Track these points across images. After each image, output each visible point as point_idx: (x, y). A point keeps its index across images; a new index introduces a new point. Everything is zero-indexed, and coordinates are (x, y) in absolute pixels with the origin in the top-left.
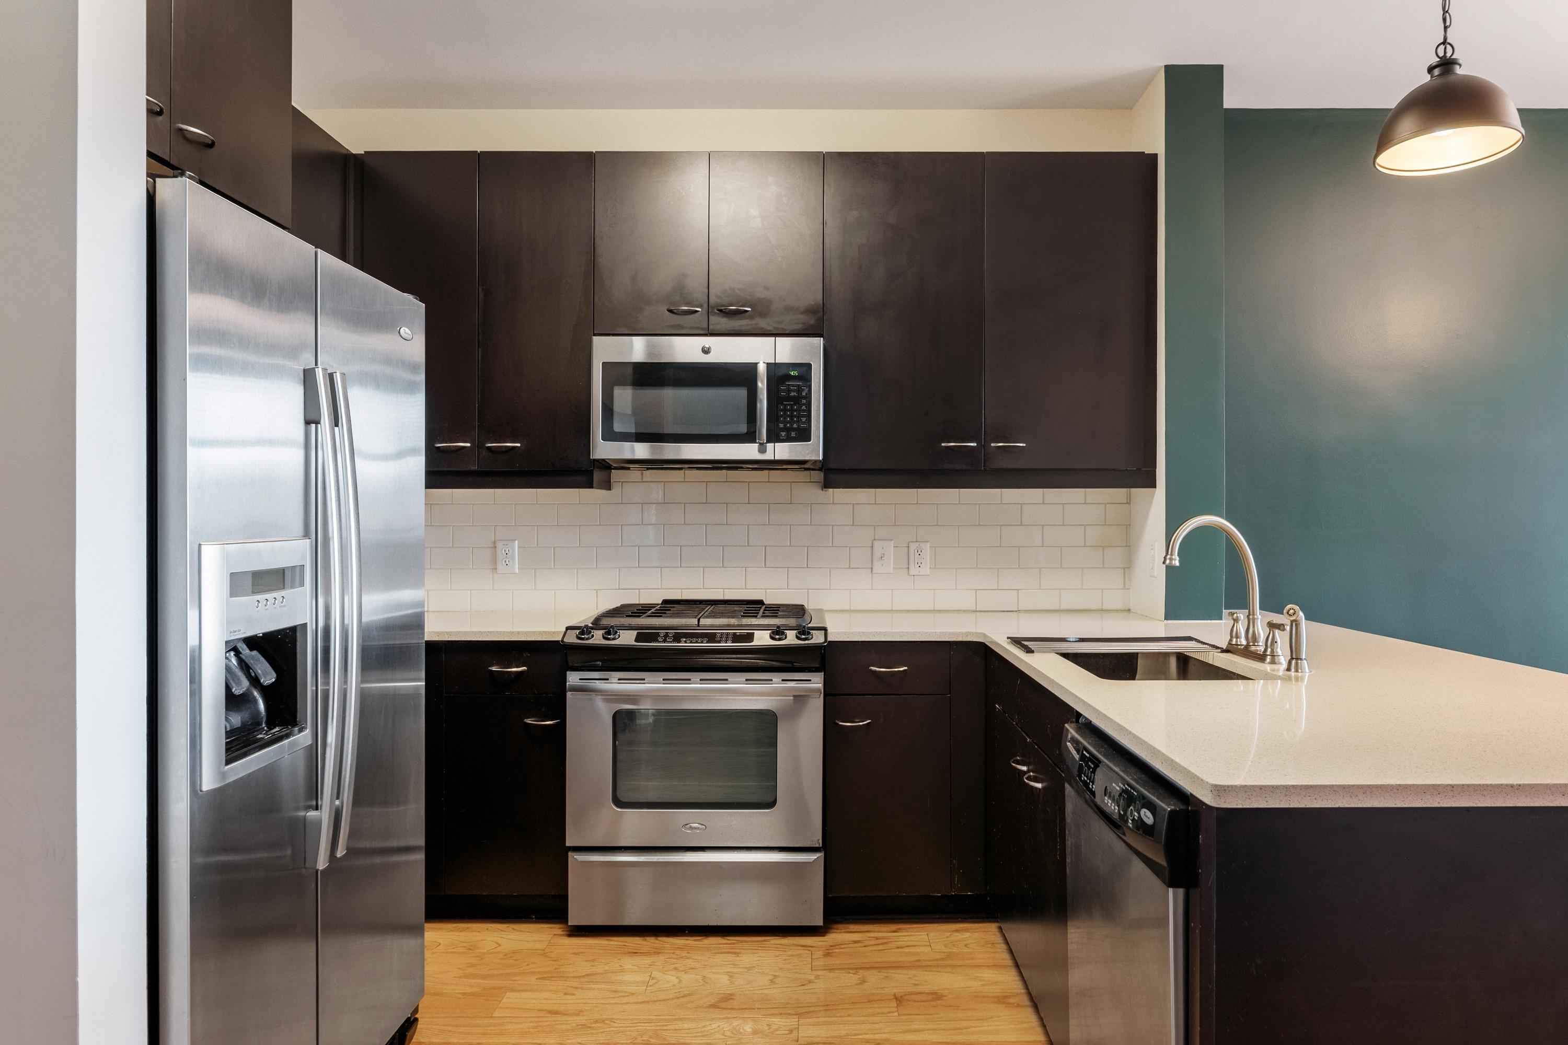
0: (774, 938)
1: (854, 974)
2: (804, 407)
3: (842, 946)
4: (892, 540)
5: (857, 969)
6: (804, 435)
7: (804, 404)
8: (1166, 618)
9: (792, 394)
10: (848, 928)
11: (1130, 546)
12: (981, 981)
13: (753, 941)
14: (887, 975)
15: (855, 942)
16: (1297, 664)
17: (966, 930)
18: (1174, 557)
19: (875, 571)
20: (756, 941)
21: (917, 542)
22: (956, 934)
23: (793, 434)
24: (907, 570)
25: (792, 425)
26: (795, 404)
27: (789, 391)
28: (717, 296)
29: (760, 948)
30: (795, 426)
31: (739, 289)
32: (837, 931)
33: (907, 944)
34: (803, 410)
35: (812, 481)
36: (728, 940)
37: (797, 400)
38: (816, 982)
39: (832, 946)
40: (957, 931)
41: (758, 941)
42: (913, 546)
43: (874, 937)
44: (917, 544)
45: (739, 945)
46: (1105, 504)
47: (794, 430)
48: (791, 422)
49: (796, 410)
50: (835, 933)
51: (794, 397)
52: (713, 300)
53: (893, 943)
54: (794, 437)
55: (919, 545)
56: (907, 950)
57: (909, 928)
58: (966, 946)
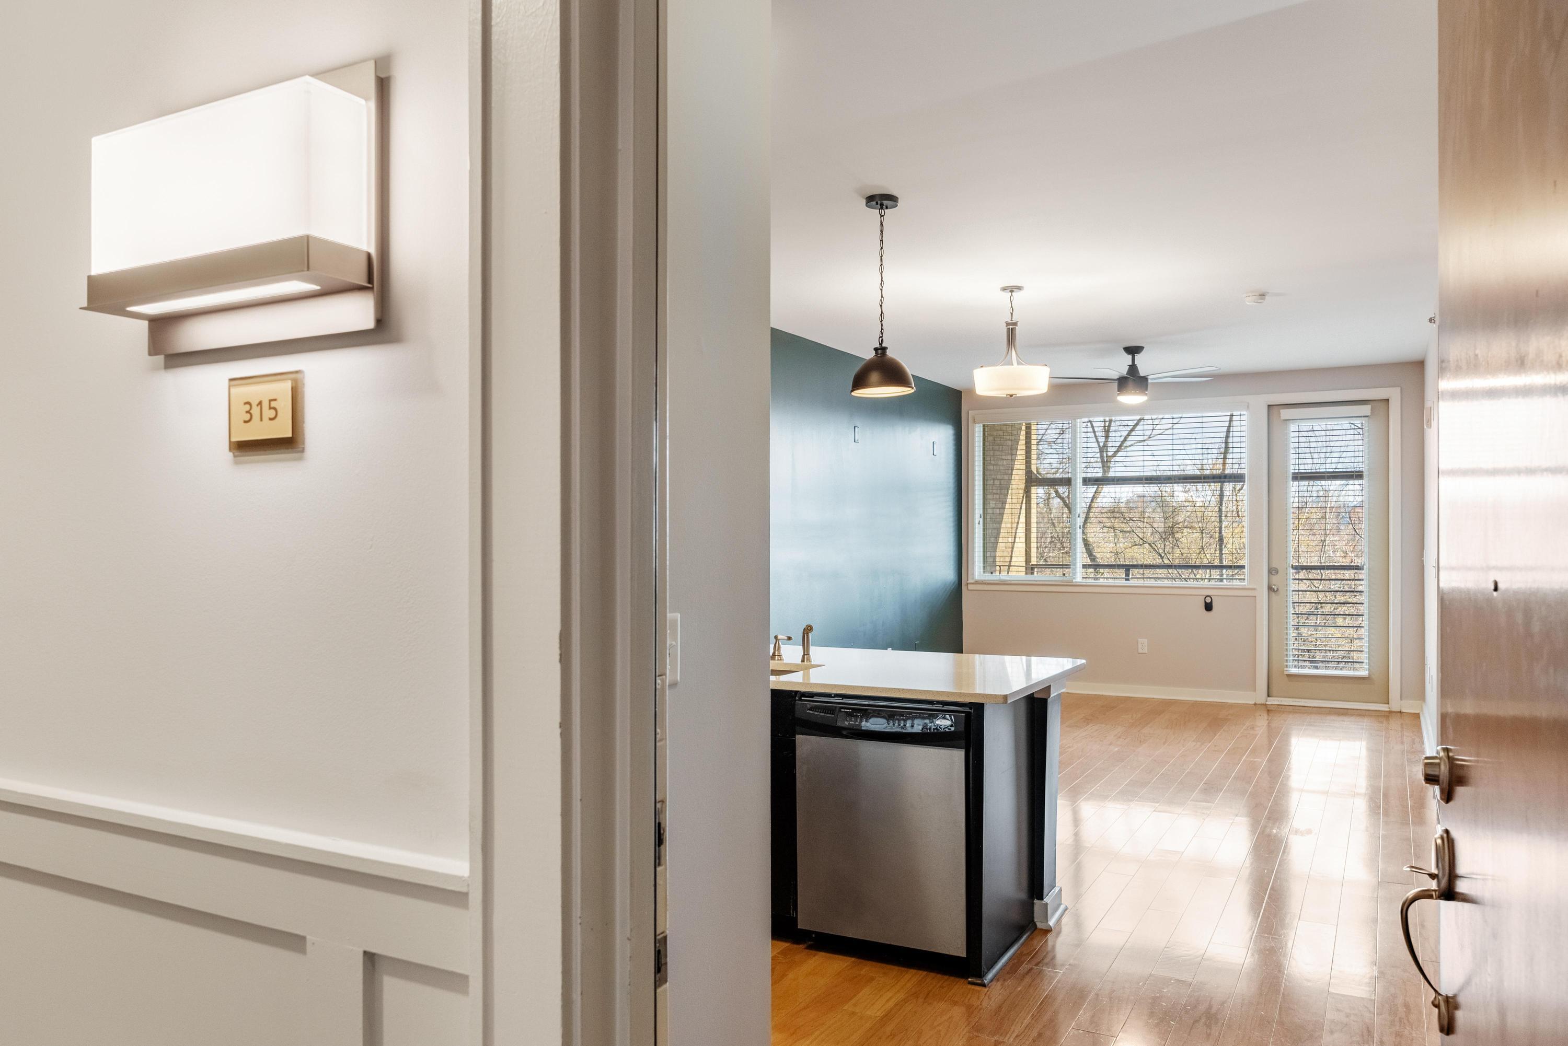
16: (808, 658)
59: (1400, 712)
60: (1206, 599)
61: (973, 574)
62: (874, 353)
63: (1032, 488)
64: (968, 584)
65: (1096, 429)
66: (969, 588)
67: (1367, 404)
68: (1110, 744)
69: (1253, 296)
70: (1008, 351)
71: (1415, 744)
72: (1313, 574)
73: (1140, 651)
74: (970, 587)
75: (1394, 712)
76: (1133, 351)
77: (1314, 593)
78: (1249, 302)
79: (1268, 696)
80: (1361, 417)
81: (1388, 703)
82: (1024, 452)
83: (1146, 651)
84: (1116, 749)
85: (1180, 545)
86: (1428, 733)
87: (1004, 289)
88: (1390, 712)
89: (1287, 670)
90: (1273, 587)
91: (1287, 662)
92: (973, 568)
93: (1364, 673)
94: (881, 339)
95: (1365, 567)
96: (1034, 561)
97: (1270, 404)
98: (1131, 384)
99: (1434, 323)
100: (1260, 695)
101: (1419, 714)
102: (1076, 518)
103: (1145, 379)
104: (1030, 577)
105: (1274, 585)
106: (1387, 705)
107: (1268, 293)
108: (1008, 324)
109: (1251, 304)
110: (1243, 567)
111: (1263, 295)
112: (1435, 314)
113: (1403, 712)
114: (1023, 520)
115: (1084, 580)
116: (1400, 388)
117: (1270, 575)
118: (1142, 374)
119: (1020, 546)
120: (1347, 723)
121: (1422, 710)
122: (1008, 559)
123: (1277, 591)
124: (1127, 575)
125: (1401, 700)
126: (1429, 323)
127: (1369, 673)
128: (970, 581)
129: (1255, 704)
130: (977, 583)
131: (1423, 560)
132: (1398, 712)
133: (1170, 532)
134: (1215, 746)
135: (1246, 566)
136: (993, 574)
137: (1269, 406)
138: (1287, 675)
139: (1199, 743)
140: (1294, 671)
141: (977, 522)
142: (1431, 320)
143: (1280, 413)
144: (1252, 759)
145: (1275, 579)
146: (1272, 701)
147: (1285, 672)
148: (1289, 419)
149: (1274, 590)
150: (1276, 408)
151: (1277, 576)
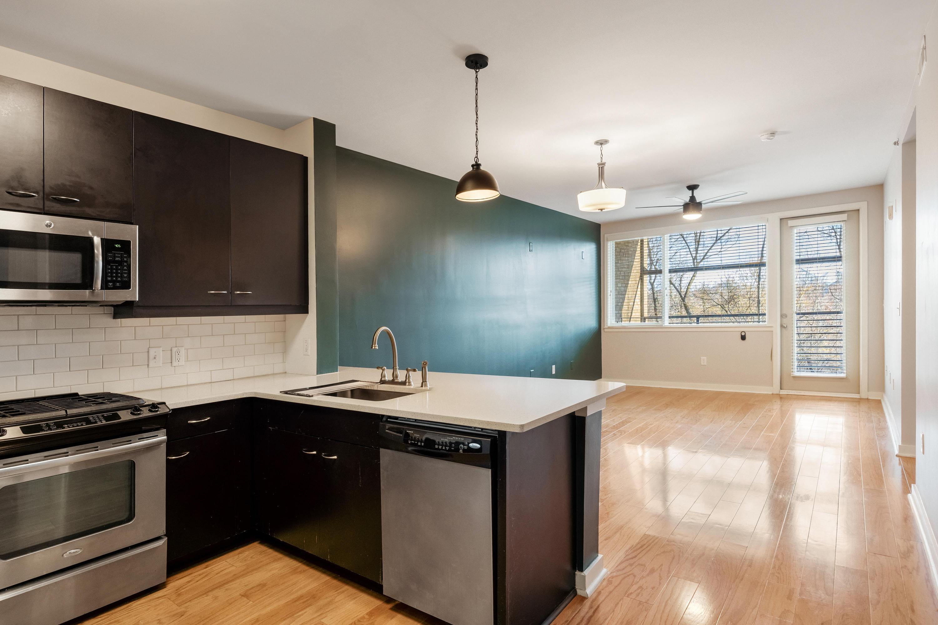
0: (133, 602)
1: (207, 596)
2: (125, 268)
3: (184, 587)
4: (161, 347)
5: (207, 593)
6: (126, 285)
7: (125, 266)
8: (317, 374)
9: (117, 259)
10: (176, 578)
11: (285, 342)
12: (276, 569)
13: (120, 610)
14: (226, 588)
15: (189, 582)
16: (425, 384)
17: (244, 551)
18: (376, 345)
19: (151, 365)
20: (123, 609)
21: (176, 347)
22: (240, 555)
23: (118, 284)
24: (171, 363)
25: (116, 279)
26: (119, 265)
27: (115, 257)
28: (51, 188)
29: (129, 612)
30: (119, 279)
31: (70, 186)
32: (171, 581)
33: (220, 570)
34: (125, 269)
35: (105, 313)
36: (101, 617)
37: (121, 263)
38: (189, 611)
39: (177, 590)
40: (239, 553)
41: (124, 609)
42: (174, 350)
43: (198, 575)
44: (177, 348)
45: (112, 616)
46: (275, 321)
47: (119, 282)
48: (117, 277)
49: (120, 269)
50: (171, 583)
51: (118, 261)
52: (47, 190)
53: (212, 573)
54: (119, 286)
55: (178, 349)
56: (223, 573)
57: (213, 563)
58: (251, 558)
59: (868, 399)
60: (742, 333)
61: (607, 323)
62: (471, 169)
63: (644, 276)
64: (604, 328)
65: (691, 250)
66: (605, 331)
67: (846, 213)
68: (677, 422)
69: (766, 134)
70: (599, 181)
71: (881, 422)
72: (810, 317)
73: (702, 364)
75: (863, 399)
76: (692, 188)
77: (810, 328)
78: (763, 139)
79: (781, 389)
80: (841, 221)
81: (859, 393)
82: (639, 257)
83: (705, 364)
84: (680, 426)
85: (737, 305)
86: (889, 414)
87: (597, 143)
88: (861, 399)
89: (792, 374)
90: (784, 325)
91: (793, 369)
92: (607, 320)
93: (843, 375)
94: (476, 159)
95: (843, 311)
96: (646, 315)
97: (781, 218)
98: (691, 207)
99: (898, 145)
100: (775, 389)
101: (880, 400)
102: (664, 290)
103: (700, 204)
104: (643, 324)
105: (784, 324)
106: (858, 395)
107: (777, 132)
108: (599, 164)
109: (765, 140)
110: (764, 314)
111: (773, 134)
112: (898, 139)
113: (870, 399)
114: (639, 293)
115: (669, 325)
116: (866, 202)
117: (782, 318)
118: (698, 201)
119: (637, 307)
120: (833, 406)
121: (882, 397)
122: (630, 314)
123: (786, 327)
124: (698, 321)
125: (868, 391)
126: (894, 145)
127: (846, 375)
128: (605, 327)
129: (773, 394)
130: (609, 328)
131: (883, 306)
132: (866, 399)
133: (732, 299)
134: (744, 424)
135: (767, 314)
136: (618, 323)
137: (781, 219)
138: (793, 377)
139: (734, 422)
140: (797, 374)
141: (609, 295)
142: (896, 143)
143: (788, 223)
144: (768, 434)
145: (785, 320)
146: (783, 392)
148: (794, 226)
149: (784, 327)
150: (785, 220)
151: (786, 318)
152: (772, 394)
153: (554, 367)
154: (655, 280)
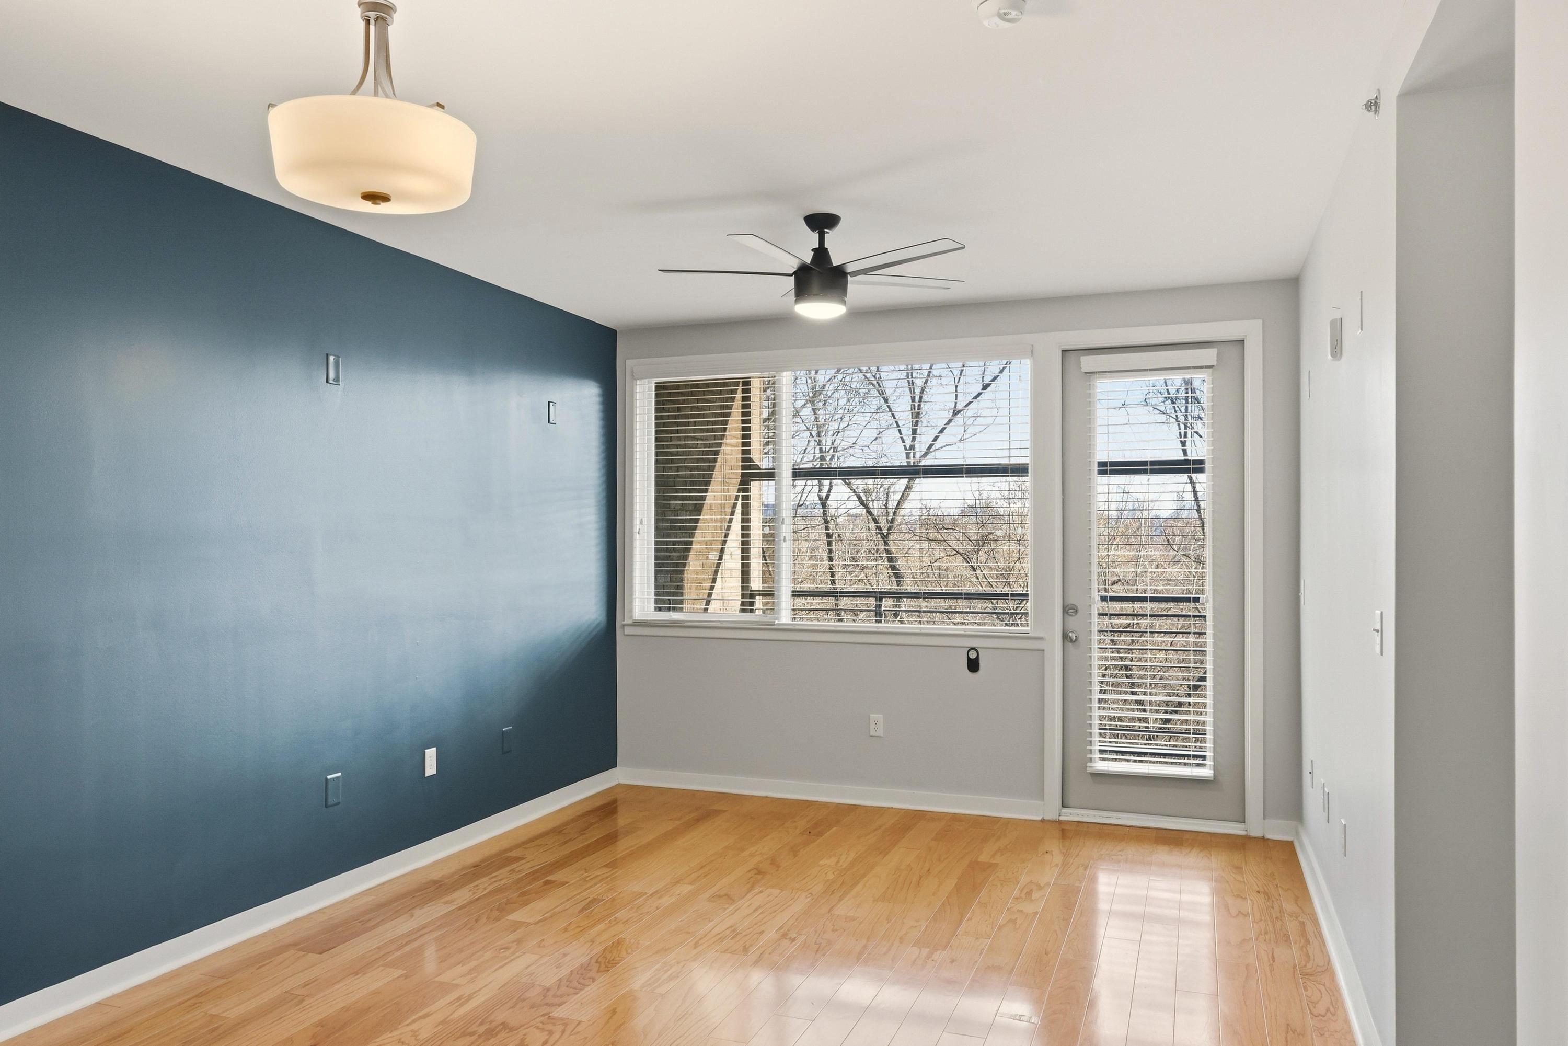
59: (1263, 839)
60: (970, 653)
61: (631, 611)
63: (752, 483)
64: (624, 626)
66: (626, 633)
67: (1214, 347)
73: (873, 733)
74: (628, 631)
75: (1252, 837)
76: (822, 223)
79: (1064, 806)
80: (1203, 367)
81: (1244, 823)
82: (739, 434)
83: (880, 733)
88: (1247, 838)
89: (1091, 768)
90: (1070, 634)
91: (1091, 755)
92: (633, 602)
93: (1206, 772)
97: (1064, 347)
98: (816, 280)
100: (1050, 807)
101: (1293, 844)
102: (779, 525)
103: (841, 273)
105: (1071, 631)
106: (1241, 826)
112: (1382, 89)
113: (1268, 839)
116: (1260, 321)
117: (1066, 615)
121: (1297, 834)
123: (1076, 640)
125: (1264, 819)
126: (1362, 111)
127: (1214, 774)
128: (626, 622)
129: (1043, 821)
130: (640, 626)
132: (1261, 839)
137: (1064, 351)
138: (1091, 774)
140: (1101, 766)
141: (638, 531)
142: (1370, 105)
143: (1080, 363)
145: (1073, 622)
146: (1070, 815)
147: (1088, 769)
148: (1094, 372)
149: (1071, 641)
150: (1073, 354)
151: (1076, 616)
152: (1041, 821)
153: (431, 754)
154: (829, 491)
